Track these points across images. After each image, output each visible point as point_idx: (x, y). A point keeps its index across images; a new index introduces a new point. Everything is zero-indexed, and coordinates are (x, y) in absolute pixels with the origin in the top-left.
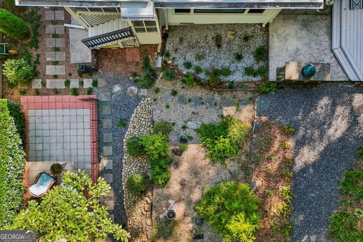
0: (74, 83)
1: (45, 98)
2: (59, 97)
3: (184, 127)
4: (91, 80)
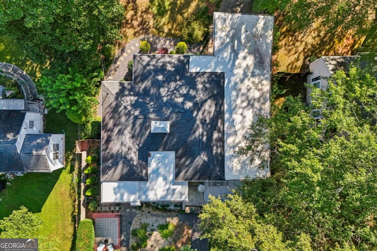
0: (112, 208)
1: (102, 214)
2: (107, 214)
3: (153, 226)
4: (119, 207)
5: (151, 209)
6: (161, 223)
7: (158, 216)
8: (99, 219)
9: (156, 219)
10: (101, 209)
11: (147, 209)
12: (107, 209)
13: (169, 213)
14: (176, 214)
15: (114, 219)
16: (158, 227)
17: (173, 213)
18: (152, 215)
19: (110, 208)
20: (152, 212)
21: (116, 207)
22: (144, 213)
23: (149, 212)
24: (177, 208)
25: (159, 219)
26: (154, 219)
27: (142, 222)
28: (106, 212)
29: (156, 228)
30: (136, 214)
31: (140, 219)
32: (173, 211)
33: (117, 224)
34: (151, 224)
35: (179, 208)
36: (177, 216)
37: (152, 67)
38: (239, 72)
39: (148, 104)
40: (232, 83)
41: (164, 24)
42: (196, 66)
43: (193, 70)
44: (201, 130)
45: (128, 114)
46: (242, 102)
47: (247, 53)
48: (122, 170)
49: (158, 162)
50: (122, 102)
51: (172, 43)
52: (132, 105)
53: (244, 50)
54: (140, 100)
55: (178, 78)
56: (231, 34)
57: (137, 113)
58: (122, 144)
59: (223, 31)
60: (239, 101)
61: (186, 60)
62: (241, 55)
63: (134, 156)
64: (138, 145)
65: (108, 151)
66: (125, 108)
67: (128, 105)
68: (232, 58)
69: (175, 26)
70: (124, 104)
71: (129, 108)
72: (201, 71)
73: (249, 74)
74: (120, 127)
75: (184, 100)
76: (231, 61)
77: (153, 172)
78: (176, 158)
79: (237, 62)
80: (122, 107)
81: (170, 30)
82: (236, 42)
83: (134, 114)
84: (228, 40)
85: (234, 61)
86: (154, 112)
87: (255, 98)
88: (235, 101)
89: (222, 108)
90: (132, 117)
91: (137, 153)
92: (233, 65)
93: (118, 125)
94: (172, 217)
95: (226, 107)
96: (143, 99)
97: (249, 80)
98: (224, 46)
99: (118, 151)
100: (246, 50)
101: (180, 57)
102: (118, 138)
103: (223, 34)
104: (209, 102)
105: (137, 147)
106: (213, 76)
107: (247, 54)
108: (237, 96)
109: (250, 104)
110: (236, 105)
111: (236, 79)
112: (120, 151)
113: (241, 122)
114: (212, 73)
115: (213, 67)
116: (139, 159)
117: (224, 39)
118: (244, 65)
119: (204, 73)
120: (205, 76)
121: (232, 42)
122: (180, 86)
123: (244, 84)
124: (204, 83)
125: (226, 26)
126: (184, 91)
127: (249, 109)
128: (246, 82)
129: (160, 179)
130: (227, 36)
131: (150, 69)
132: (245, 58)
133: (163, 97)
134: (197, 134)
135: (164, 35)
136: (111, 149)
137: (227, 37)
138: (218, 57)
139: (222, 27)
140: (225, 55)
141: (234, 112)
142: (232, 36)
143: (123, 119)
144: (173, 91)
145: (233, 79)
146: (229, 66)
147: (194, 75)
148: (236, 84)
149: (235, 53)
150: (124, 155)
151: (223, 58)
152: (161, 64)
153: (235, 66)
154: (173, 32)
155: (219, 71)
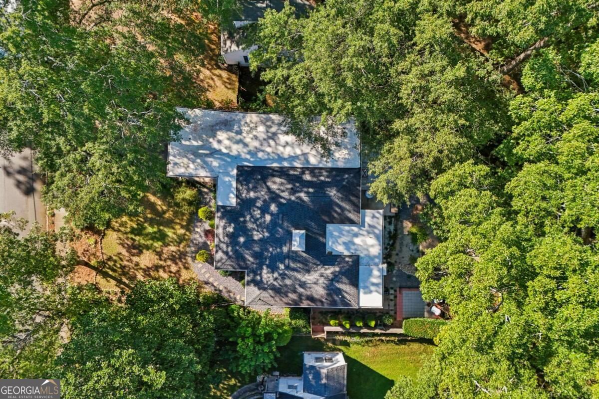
5: (394, 253)
6: (410, 241)
7: (401, 244)
8: (404, 313)
9: (405, 247)
10: (392, 310)
11: (393, 257)
12: (392, 303)
13: (399, 232)
14: (399, 223)
15: (404, 295)
16: (414, 245)
17: (399, 226)
18: (401, 251)
19: (391, 300)
20: (397, 252)
21: (391, 293)
22: (398, 261)
23: (397, 254)
24: (393, 222)
25: (405, 243)
26: (405, 249)
27: (409, 263)
28: (395, 305)
29: (415, 247)
30: (399, 270)
31: (405, 265)
32: (396, 226)
33: (410, 292)
34: (411, 253)
35: (393, 219)
36: (402, 222)
37: (230, 249)
38: (236, 149)
39: (271, 253)
40: (248, 157)
41: (175, 233)
42: (228, 198)
43: (233, 201)
44: (302, 195)
45: (283, 276)
46: (270, 146)
47: (214, 139)
48: (345, 283)
49: (337, 244)
50: (269, 283)
51: (199, 224)
52: (273, 272)
53: (210, 143)
54: (267, 263)
55: (242, 219)
56: (192, 157)
57: (282, 267)
58: (315, 283)
59: (188, 167)
60: (269, 150)
61: (222, 210)
62: (215, 145)
63: (329, 271)
64: (318, 265)
65: (324, 300)
66: (276, 279)
67: (273, 276)
68: (219, 156)
69: (178, 221)
70: (272, 281)
71: (276, 275)
72: (235, 193)
73: (239, 137)
74: (297, 286)
75: (268, 213)
76: (223, 157)
77: (348, 249)
78: (333, 223)
79: (224, 151)
80: (275, 283)
81: (182, 227)
82: (201, 151)
83: (282, 270)
84: (199, 161)
85: (224, 154)
86: (281, 248)
87: (265, 131)
88: (269, 154)
89: (276, 169)
90: (286, 272)
91: (326, 267)
92: (228, 155)
93: (295, 288)
94: (402, 228)
95: (275, 165)
96: (266, 259)
97: (245, 137)
98: (206, 166)
99: (324, 288)
100: (211, 140)
101: (218, 217)
102: (310, 288)
103: (192, 166)
104: (269, 184)
105: (319, 267)
106: (241, 178)
107: (216, 139)
108: (263, 151)
109: (273, 137)
110: (273, 153)
111: (243, 152)
112: (324, 286)
113: (293, 147)
114: (238, 181)
115: (230, 179)
116: (333, 265)
117: (198, 166)
118: (227, 142)
119: (237, 189)
120: (241, 188)
121: (202, 156)
122: (252, 217)
123: (249, 142)
124: (248, 190)
125: (183, 162)
126: (257, 213)
127: (279, 138)
128: (248, 140)
129: (357, 241)
130: (193, 162)
131: (232, 251)
132: (219, 142)
133: (264, 236)
134: (306, 199)
135: (187, 233)
136: (322, 297)
137: (196, 162)
138: (219, 172)
139: (184, 167)
140: (215, 164)
141: (281, 155)
142: (195, 156)
143: (288, 282)
144: (257, 226)
145: (243, 156)
146: (229, 160)
147: (239, 200)
148: (249, 152)
149: (214, 153)
150: (329, 282)
151: (219, 167)
152: (226, 238)
153: (228, 153)
154: (185, 223)
155: (235, 172)
